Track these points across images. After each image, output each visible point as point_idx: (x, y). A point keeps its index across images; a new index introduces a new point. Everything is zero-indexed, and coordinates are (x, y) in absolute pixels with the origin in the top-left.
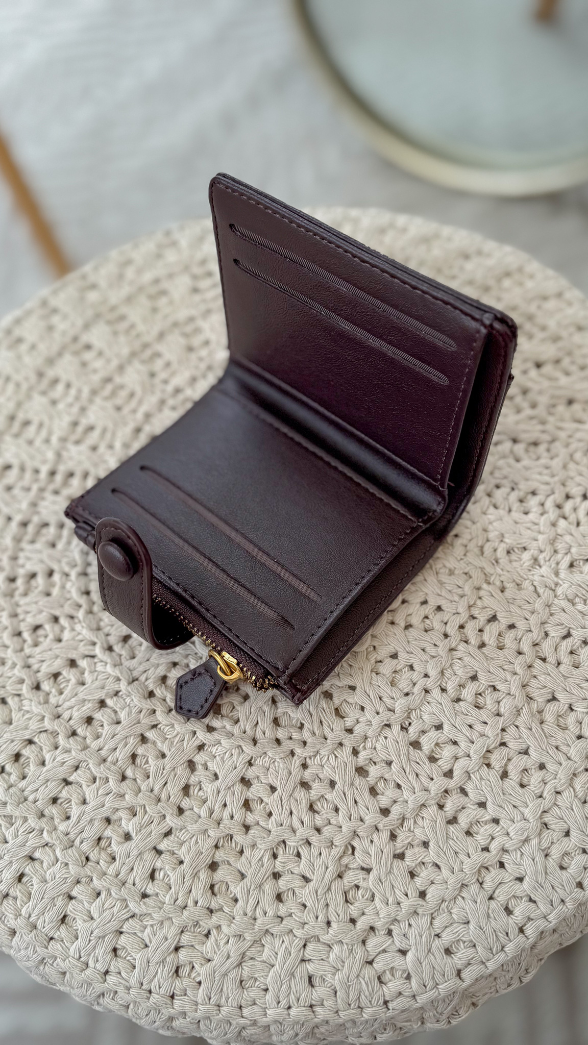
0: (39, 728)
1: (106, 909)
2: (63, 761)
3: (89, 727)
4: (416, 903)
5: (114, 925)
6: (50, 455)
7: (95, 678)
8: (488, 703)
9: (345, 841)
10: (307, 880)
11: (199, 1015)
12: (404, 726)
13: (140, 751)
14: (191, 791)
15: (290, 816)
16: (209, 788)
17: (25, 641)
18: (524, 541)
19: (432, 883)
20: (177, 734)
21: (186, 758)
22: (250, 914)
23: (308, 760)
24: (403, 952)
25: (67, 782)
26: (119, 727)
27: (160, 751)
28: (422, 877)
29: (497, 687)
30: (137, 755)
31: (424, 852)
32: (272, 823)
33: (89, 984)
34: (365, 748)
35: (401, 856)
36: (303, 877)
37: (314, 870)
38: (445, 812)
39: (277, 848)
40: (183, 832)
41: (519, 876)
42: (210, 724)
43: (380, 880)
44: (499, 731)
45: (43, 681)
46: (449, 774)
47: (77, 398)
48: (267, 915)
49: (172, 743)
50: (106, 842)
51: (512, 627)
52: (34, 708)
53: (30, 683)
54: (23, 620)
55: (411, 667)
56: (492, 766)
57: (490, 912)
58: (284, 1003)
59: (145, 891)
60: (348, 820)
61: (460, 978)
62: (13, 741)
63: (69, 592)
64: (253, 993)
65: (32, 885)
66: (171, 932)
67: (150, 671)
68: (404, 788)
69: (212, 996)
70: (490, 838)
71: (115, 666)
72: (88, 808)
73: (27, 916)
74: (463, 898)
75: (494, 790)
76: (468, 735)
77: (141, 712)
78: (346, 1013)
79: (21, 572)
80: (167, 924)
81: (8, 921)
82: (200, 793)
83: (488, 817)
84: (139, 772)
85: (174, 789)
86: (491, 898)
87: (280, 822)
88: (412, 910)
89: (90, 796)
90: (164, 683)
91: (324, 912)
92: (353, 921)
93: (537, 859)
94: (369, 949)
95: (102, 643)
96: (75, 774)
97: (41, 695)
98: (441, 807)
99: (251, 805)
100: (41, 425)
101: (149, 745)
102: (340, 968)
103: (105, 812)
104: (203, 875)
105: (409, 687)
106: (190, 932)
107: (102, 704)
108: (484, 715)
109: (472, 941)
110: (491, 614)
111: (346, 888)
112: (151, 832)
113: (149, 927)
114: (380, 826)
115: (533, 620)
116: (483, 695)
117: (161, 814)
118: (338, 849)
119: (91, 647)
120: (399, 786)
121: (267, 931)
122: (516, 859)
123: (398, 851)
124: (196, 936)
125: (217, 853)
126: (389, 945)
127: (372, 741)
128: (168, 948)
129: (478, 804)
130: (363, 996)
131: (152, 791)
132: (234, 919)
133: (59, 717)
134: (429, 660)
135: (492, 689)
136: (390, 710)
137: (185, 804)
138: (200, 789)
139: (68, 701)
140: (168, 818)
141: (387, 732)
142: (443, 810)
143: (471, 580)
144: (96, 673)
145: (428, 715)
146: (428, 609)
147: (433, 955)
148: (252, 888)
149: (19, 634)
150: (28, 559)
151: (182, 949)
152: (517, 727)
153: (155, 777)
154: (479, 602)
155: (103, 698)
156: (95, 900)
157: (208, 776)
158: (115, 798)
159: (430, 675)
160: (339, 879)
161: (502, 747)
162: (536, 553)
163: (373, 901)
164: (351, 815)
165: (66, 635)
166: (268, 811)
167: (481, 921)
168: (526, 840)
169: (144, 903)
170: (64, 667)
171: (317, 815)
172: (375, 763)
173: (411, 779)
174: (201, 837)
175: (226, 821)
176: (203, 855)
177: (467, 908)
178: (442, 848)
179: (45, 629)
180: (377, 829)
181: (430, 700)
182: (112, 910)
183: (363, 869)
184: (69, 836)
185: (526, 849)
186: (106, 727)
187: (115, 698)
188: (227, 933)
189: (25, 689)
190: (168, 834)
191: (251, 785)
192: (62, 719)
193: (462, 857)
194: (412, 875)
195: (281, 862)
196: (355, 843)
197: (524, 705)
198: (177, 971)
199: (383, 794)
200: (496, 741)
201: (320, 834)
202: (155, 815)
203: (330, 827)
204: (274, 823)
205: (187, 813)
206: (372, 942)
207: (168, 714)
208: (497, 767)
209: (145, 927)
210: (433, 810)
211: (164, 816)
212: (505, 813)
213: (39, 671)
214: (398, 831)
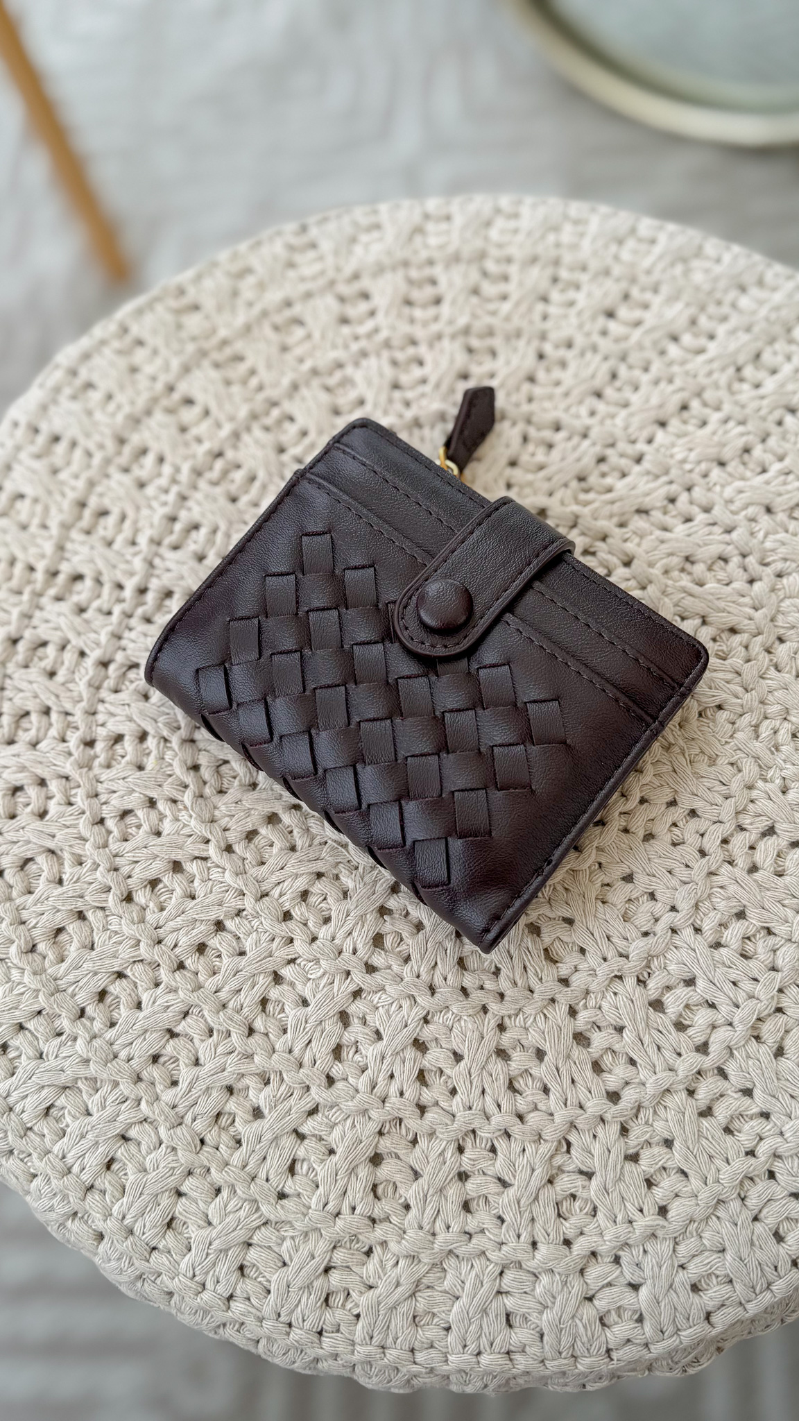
0: (133, 957)
1: (230, 1212)
2: (167, 1004)
3: (201, 957)
4: (655, 1223)
5: (241, 1235)
6: (138, 564)
7: (209, 889)
8: (759, 951)
9: (558, 1135)
10: (504, 1184)
11: (356, 1357)
12: (641, 978)
13: (274, 993)
14: (344, 1054)
15: (482, 1096)
16: (370, 1051)
17: (109, 832)
19: (677, 1195)
20: (324, 974)
21: (337, 1009)
22: (427, 1228)
23: (506, 1019)
24: (635, 1287)
25: (172, 1034)
26: (244, 960)
27: (300, 996)
28: (662, 1188)
29: (774, 930)
30: (268, 1001)
31: (666, 1153)
32: (458, 1104)
33: (206, 1312)
34: (586, 1007)
35: (634, 1158)
36: (499, 1179)
37: (516, 1171)
38: (696, 1100)
39: (463, 1139)
40: (334, 1110)
42: (370, 962)
43: (605, 1189)
44: (775, 992)
45: (137, 891)
46: (703, 1048)
47: (174, 481)
48: (451, 1230)
49: (317, 986)
50: (228, 1120)
51: (796, 844)
52: (124, 928)
53: (118, 892)
54: (105, 803)
55: (652, 896)
56: (763, 1040)
57: (755, 1238)
58: (472, 1347)
59: (282, 1189)
60: (563, 1106)
61: (709, 1322)
62: (96, 974)
63: (171, 765)
64: (430, 1332)
65: (125, 1174)
66: (321, 1247)
67: (286, 884)
68: (641, 1065)
69: (375, 1335)
70: (758, 1138)
71: (237, 875)
72: (202, 1072)
73: (120, 1217)
74: (718, 1218)
75: (766, 1074)
76: (732, 996)
77: (273, 940)
78: (556, 1363)
79: (101, 733)
80: (313, 1236)
81: (93, 1222)
82: (356, 1057)
83: (755, 1110)
84: (273, 1024)
85: (321, 1049)
86: (756, 1219)
87: (468, 1104)
88: (649, 1232)
89: (205, 1055)
90: (304, 901)
91: (529, 1229)
92: (567, 1243)
94: (589, 1281)
95: (218, 841)
96: (183, 1022)
97: (133, 908)
98: (691, 1093)
99: (427, 1078)
100: (123, 518)
101: (285, 987)
102: (550, 1304)
103: (227, 1078)
104: (364, 1171)
105: (649, 924)
106: (345, 1248)
107: (219, 926)
108: (754, 967)
109: (728, 1275)
110: (767, 825)
111: (559, 1198)
112: (290, 1109)
113: (288, 1240)
114: (608, 1117)
116: (753, 939)
117: (303, 1085)
118: (548, 1145)
119: (203, 846)
120: (632, 1062)
121: (451, 1251)
122: (792, 1168)
123: (631, 1151)
124: (353, 1254)
125: (382, 1142)
126: (617, 1278)
127: (596, 998)
128: (316, 1270)
129: (741, 1091)
130: (579, 1343)
131: (290, 1051)
132: (405, 1232)
133: (160, 942)
134: (678, 887)
135: (766, 931)
136: (621, 955)
137: (337, 1070)
138: (357, 1052)
139: (172, 920)
140: (313, 1090)
141: (618, 986)
142: (693, 1097)
143: (740, 774)
144: (211, 883)
145: (675, 965)
146: (678, 814)
147: (675, 1292)
148: (431, 1192)
149: (102, 821)
150: (112, 715)
151: (333, 1270)
153: (295, 1033)
154: (751, 806)
155: (221, 918)
156: (213, 1199)
157: (367, 1035)
158: (240, 1059)
159: (680, 909)
160: (549, 1185)
161: (778, 1014)
163: (594, 1216)
164: (566, 1100)
165: (167, 827)
166: (451, 1087)
167: (741, 1250)
169: (282, 1207)
170: (165, 870)
171: (519, 1097)
172: (599, 1027)
173: (650, 1054)
174: (359, 1119)
175: (394, 1099)
176: (363, 1144)
177: (723, 1231)
178: (691, 1149)
179: (136, 815)
180: (603, 1120)
181: (679, 943)
182: (238, 1214)
183: (581, 1172)
184: (177, 1110)
186: (225, 960)
187: (237, 920)
188: (397, 1253)
189: (112, 901)
190: (313, 1112)
191: (427, 1049)
192: (165, 945)
193: (719, 1162)
194: (650, 1183)
195: (470, 1159)
196: (571, 1138)
198: (326, 1300)
199: (610, 1072)
200: (770, 1006)
201: (522, 1123)
202: (295, 1085)
203: (536, 1113)
204: (460, 1104)
205: (339, 1085)
206: (594, 1272)
207: (310, 944)
208: (770, 1042)
209: (283, 1239)
210: (680, 1098)
211: (308, 1088)
212: (779, 1104)
213: (130, 877)
214: (632, 1124)
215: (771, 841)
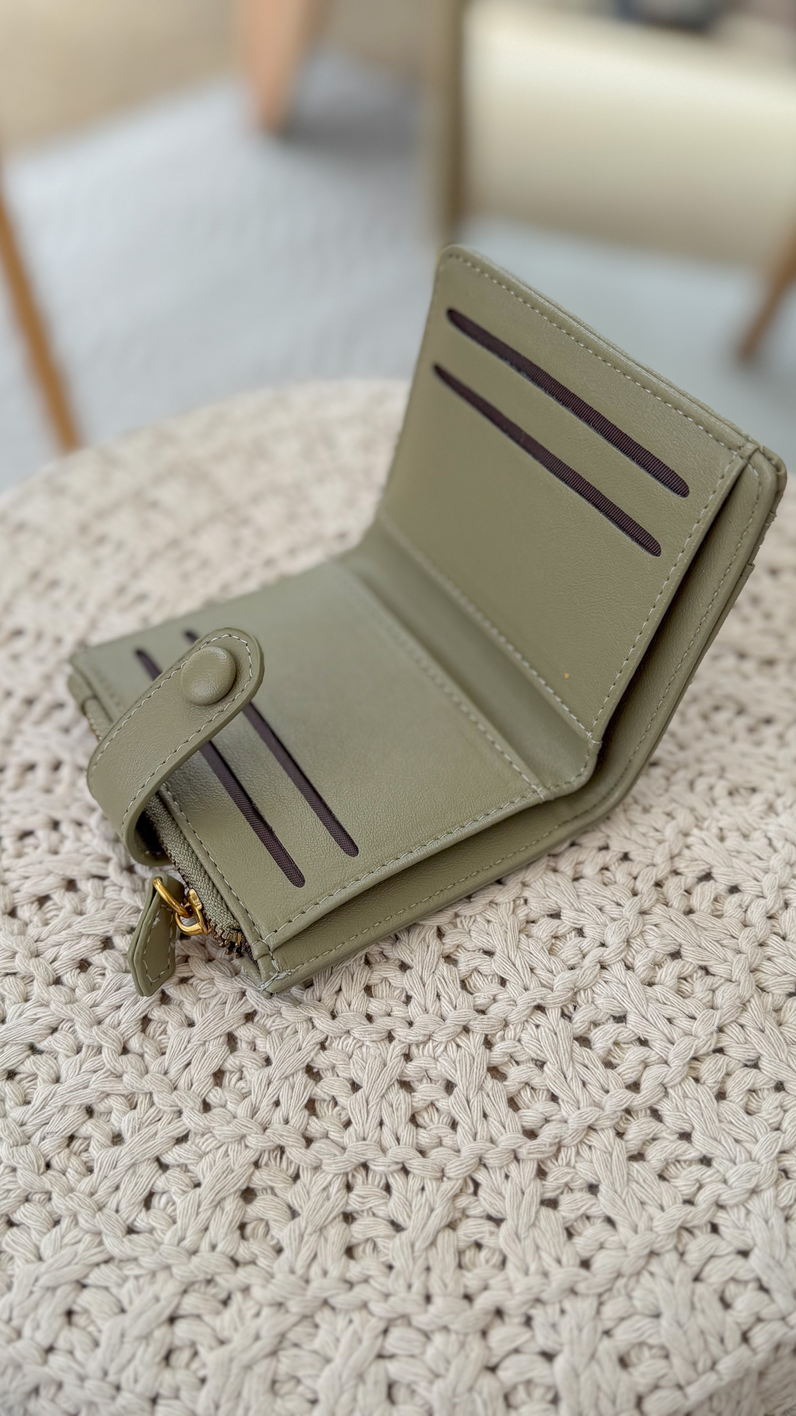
0: (5, 968)
1: (66, 1245)
2: (34, 1017)
3: (82, 975)
4: (575, 1275)
5: (75, 1271)
7: (101, 907)
8: (696, 990)
9: (464, 1172)
10: (397, 1227)
12: (566, 1012)
13: (157, 1014)
14: (226, 1080)
15: (379, 1128)
16: (256, 1077)
18: (755, 780)
19: (602, 1247)
20: (218, 993)
21: (226, 1028)
22: (300, 1272)
23: (414, 1050)
24: (548, 1356)
25: (33, 1049)
27: (186, 1017)
28: (585, 1237)
29: (712, 970)
30: (150, 1020)
31: (590, 1199)
32: (350, 1136)
33: (18, 1368)
34: (503, 1038)
35: (552, 1204)
36: (393, 1222)
37: (411, 1211)
38: (626, 1141)
39: (353, 1176)
40: (206, 1137)
41: (743, 1247)
43: (517, 1236)
44: (714, 1030)
45: (23, 906)
46: (635, 1087)
48: (328, 1276)
49: (207, 1006)
50: (81, 1144)
51: (734, 890)
55: (580, 932)
56: (702, 1081)
57: (696, 1299)
59: (132, 1224)
60: (472, 1140)
66: (167, 1289)
68: (563, 1101)
70: (697, 1185)
72: (60, 1088)
74: (652, 1274)
75: (705, 1114)
76: (666, 1032)
80: (161, 1276)
82: (241, 1082)
83: (693, 1155)
84: (151, 1044)
85: (201, 1074)
86: (697, 1279)
87: (362, 1135)
88: (567, 1287)
89: (67, 1072)
91: (423, 1279)
92: (468, 1298)
93: (773, 1221)
94: (492, 1346)
95: (119, 859)
96: (50, 1038)
97: (16, 924)
98: (620, 1135)
99: (318, 1110)
100: (74, 587)
101: (172, 1007)
102: (442, 1372)
103: (88, 1097)
104: (232, 1205)
105: (576, 958)
106: (198, 1292)
107: (108, 942)
108: (691, 1006)
109: (665, 1347)
110: (703, 870)
111: (462, 1245)
112: (156, 1133)
113: (131, 1280)
114: (523, 1153)
115: (768, 881)
116: (689, 980)
117: (175, 1109)
118: (452, 1183)
119: (102, 864)
120: (554, 1098)
121: (325, 1301)
122: (739, 1219)
123: (549, 1195)
124: (207, 1301)
125: (257, 1173)
126: (527, 1342)
127: (515, 1029)
128: (159, 1315)
129: (677, 1134)
131: (166, 1073)
132: (273, 1277)
133: (38, 956)
134: (608, 923)
135: (704, 972)
136: (545, 986)
137: (215, 1097)
138: (241, 1079)
139: (56, 934)
140: (185, 1115)
141: (539, 1017)
142: (622, 1139)
143: (675, 822)
144: (104, 901)
145: (604, 999)
146: (610, 857)
147: (598, 1364)
148: (308, 1232)
150: (28, 744)
151: (180, 1320)
152: (742, 1026)
153: (173, 1054)
154: (686, 852)
155: (109, 934)
156: (49, 1230)
157: (255, 1059)
158: (107, 1077)
159: (609, 945)
160: (451, 1230)
161: (718, 1054)
162: (771, 796)
163: (503, 1268)
164: (476, 1133)
165: (67, 846)
166: (345, 1118)
167: (680, 1314)
168: (754, 1192)
169: (130, 1242)
170: (57, 888)
171: (421, 1131)
173: (574, 1089)
174: (233, 1149)
175: (277, 1124)
176: (234, 1174)
177: (658, 1290)
178: (620, 1193)
179: (37, 838)
180: (517, 1159)
181: (608, 978)
182: (75, 1247)
183: (490, 1218)
184: (24, 1128)
185: (755, 1204)
186: (109, 976)
188: (260, 1299)
190: (182, 1139)
191: (321, 1078)
192: (43, 958)
193: (652, 1210)
194: (570, 1234)
195: (360, 1196)
196: (481, 1176)
197: (752, 996)
198: (167, 1358)
199: (528, 1108)
200: (709, 1043)
201: (424, 1158)
202: (166, 1108)
203: (441, 1148)
204: (353, 1134)
205: (216, 1111)
206: (497, 1335)
207: (206, 964)
208: (710, 1082)
209: (125, 1279)
210: (605, 1138)
211: (180, 1113)
212: (721, 1148)
213: (18, 891)
214: (549, 1163)
215: (708, 885)
